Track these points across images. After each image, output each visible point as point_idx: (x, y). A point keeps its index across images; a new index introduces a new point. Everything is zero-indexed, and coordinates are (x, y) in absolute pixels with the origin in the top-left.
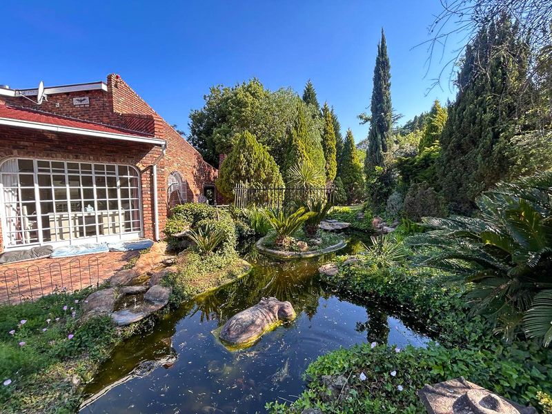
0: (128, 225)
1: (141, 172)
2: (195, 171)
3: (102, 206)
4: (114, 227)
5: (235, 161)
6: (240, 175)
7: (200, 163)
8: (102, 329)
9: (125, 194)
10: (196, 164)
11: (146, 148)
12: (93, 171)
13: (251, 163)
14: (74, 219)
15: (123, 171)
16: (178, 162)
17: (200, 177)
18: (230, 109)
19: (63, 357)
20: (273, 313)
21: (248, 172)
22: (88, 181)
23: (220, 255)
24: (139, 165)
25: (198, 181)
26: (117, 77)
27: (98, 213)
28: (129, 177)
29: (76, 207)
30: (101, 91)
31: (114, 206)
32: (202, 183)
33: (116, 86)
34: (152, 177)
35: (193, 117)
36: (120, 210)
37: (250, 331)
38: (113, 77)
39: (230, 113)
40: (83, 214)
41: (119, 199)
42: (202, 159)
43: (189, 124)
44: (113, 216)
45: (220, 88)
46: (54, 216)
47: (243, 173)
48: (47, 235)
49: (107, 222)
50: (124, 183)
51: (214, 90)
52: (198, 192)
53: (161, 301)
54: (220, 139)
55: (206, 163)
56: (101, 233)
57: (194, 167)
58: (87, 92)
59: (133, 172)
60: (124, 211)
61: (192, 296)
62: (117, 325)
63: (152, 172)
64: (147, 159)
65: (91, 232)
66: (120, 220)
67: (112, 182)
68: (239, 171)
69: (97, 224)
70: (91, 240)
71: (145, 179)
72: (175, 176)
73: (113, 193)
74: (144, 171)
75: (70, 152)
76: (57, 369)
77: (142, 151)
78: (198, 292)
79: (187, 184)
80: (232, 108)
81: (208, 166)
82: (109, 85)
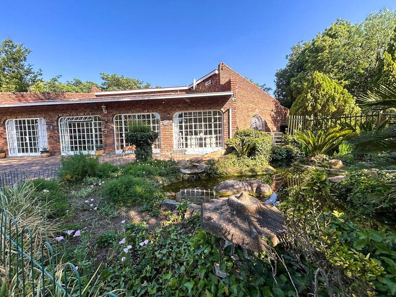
0: (217, 143)
1: (224, 113)
2: (273, 113)
3: (206, 133)
4: (211, 144)
5: (302, 100)
6: (307, 110)
7: (277, 107)
8: (175, 172)
9: (215, 126)
10: (274, 108)
11: (227, 98)
12: (202, 115)
13: (318, 99)
14: (195, 139)
15: (215, 114)
16: (259, 108)
17: (277, 118)
18: (307, 58)
19: (160, 175)
20: (252, 187)
21: (314, 107)
22: (200, 121)
23: (252, 159)
24: (222, 109)
25: (275, 121)
26: (223, 64)
27: (204, 136)
28: (218, 116)
29: (196, 134)
30: (215, 75)
31: (210, 133)
32: (278, 122)
33: (222, 69)
34: (229, 115)
35: (277, 75)
36: (214, 135)
37: (228, 189)
38: (221, 65)
39: (307, 61)
40: (198, 136)
41: (213, 129)
42: (279, 104)
43: (274, 81)
44: (211, 138)
45: (301, 44)
46: (189, 137)
47: (310, 108)
48: (187, 146)
49: (208, 141)
50: (215, 120)
51: (294, 48)
52: (275, 129)
53: (202, 169)
54: (295, 86)
55: (283, 107)
56: (205, 146)
57: (272, 111)
58: (210, 77)
59: (220, 114)
60: (215, 136)
61: (222, 174)
62: (181, 173)
63: (229, 113)
64: (227, 106)
65: (201, 145)
66: (214, 140)
67: (210, 120)
68: (306, 108)
69: (203, 142)
70: (201, 149)
71: (225, 116)
72: (257, 118)
73: (210, 126)
74: (225, 112)
75: (193, 107)
76: (159, 178)
77: (224, 101)
78: (226, 174)
79: (266, 123)
80: (309, 56)
81: (285, 109)
82: (219, 70)
